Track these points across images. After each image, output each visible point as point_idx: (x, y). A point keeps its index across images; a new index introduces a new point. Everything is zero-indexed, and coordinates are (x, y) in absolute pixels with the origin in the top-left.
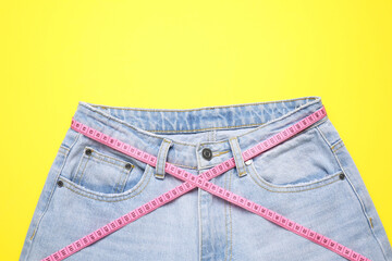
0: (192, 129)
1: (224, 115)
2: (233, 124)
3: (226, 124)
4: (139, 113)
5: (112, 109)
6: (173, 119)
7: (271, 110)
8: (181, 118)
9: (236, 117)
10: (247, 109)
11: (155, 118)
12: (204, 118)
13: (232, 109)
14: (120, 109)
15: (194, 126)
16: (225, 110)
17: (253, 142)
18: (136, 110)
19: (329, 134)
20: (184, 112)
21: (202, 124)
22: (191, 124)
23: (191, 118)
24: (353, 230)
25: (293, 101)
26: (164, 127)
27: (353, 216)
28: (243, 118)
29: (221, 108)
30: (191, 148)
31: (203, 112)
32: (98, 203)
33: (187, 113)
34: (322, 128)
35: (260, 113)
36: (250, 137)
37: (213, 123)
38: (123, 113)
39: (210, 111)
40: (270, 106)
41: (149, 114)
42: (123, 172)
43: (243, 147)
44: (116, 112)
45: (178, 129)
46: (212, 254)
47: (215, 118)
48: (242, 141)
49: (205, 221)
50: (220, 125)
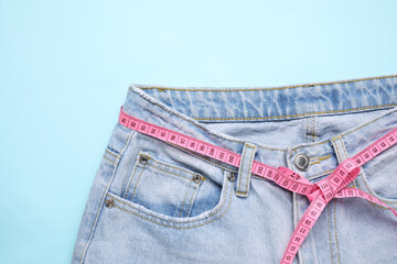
1: (327, 94)
2: (340, 107)
4: (211, 95)
5: (173, 90)
7: (389, 87)
11: (233, 101)
12: (301, 99)
13: (338, 87)
14: (183, 91)
15: (288, 109)
16: (328, 88)
18: (205, 91)
20: (272, 90)
22: (283, 107)
26: (246, 112)
28: (352, 99)
29: (322, 85)
33: (276, 93)
37: (314, 107)
41: (224, 96)
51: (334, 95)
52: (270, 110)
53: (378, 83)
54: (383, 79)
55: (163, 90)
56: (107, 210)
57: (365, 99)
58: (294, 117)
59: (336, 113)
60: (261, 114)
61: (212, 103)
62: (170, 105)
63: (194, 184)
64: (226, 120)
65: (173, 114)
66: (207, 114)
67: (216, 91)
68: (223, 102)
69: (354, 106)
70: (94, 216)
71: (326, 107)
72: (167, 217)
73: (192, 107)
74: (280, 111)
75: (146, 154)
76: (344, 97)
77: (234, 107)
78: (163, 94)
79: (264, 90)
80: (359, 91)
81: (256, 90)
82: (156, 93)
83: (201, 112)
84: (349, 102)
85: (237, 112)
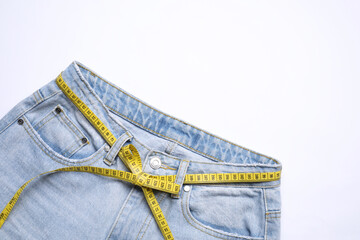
51: (196, 137)
52: (150, 124)
53: (229, 146)
54: (234, 145)
55: (94, 75)
56: (17, 125)
57: (214, 151)
58: (163, 136)
59: (190, 148)
60: (144, 123)
61: (118, 100)
62: (92, 86)
63: (81, 143)
64: (121, 115)
65: (91, 93)
66: (111, 105)
67: (125, 94)
68: (125, 103)
69: (205, 152)
70: (6, 124)
71: (187, 142)
72: (50, 149)
73: (105, 95)
74: (156, 128)
75: (62, 108)
76: (202, 142)
77: (130, 110)
78: (92, 77)
79: (155, 111)
80: (214, 144)
81: (150, 108)
82: (88, 74)
83: (108, 101)
84: (203, 147)
85: (130, 114)
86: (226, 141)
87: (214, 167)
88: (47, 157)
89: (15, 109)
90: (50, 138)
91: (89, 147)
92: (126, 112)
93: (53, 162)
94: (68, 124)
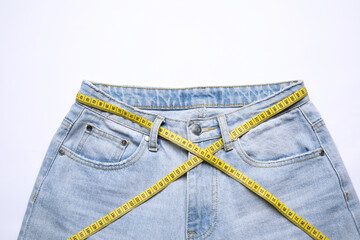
0: (184, 106)
3: (216, 103)
6: (167, 97)
8: (175, 95)
9: (225, 96)
10: (236, 90)
17: (239, 119)
19: (310, 114)
21: (193, 101)
23: (183, 96)
24: (330, 203)
25: (277, 84)
27: (331, 190)
30: (182, 124)
31: (195, 90)
32: (95, 171)
34: (304, 108)
35: (247, 95)
36: (237, 115)
38: (122, 90)
39: (201, 90)
40: (257, 88)
42: (118, 147)
43: (230, 123)
44: (115, 90)
45: (171, 105)
46: (198, 221)
47: (206, 96)
48: (230, 118)
49: (193, 191)
50: (210, 103)
86: (245, 87)
87: (247, 110)
88: (99, 171)
89: (52, 144)
90: (94, 154)
91: (131, 146)
92: (149, 103)
93: (106, 172)
94: (103, 136)
